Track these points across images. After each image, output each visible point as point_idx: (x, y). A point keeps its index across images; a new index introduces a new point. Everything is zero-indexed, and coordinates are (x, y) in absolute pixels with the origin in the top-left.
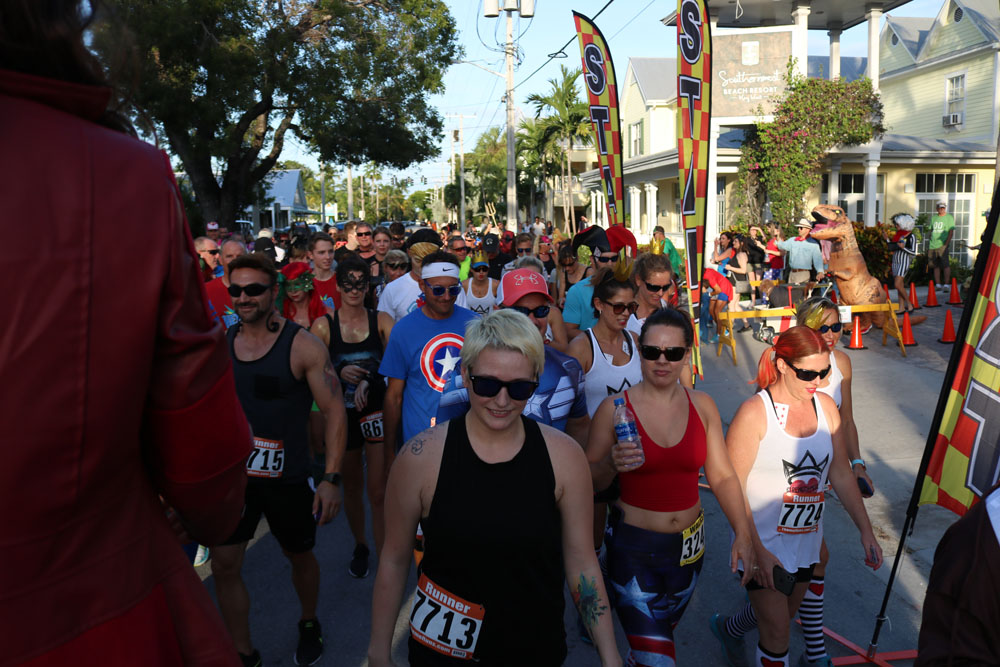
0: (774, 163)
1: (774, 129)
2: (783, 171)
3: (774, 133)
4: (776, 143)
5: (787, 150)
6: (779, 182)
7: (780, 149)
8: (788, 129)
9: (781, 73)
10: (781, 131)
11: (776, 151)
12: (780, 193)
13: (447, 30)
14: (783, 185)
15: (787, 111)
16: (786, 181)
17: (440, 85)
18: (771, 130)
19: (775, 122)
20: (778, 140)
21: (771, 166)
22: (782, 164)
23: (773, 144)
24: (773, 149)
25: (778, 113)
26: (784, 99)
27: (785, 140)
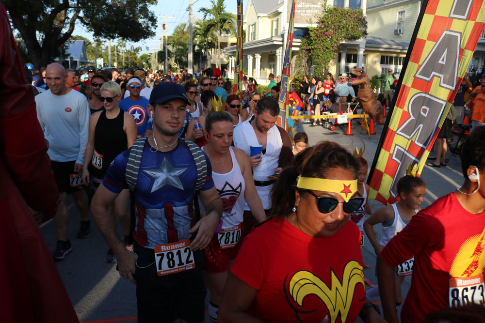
0: (316, 46)
1: (317, 30)
2: (320, 50)
3: (317, 32)
4: (317, 37)
5: (322, 40)
6: (318, 56)
7: (319, 40)
8: (323, 31)
9: (321, 4)
10: (320, 31)
11: (317, 41)
12: (318, 61)
14: (319, 57)
15: (323, 22)
16: (321, 55)
18: (315, 31)
19: (317, 27)
20: (318, 36)
21: (315, 48)
22: (320, 47)
23: (316, 38)
24: (316, 40)
25: (319, 23)
26: (322, 16)
27: (321, 36)
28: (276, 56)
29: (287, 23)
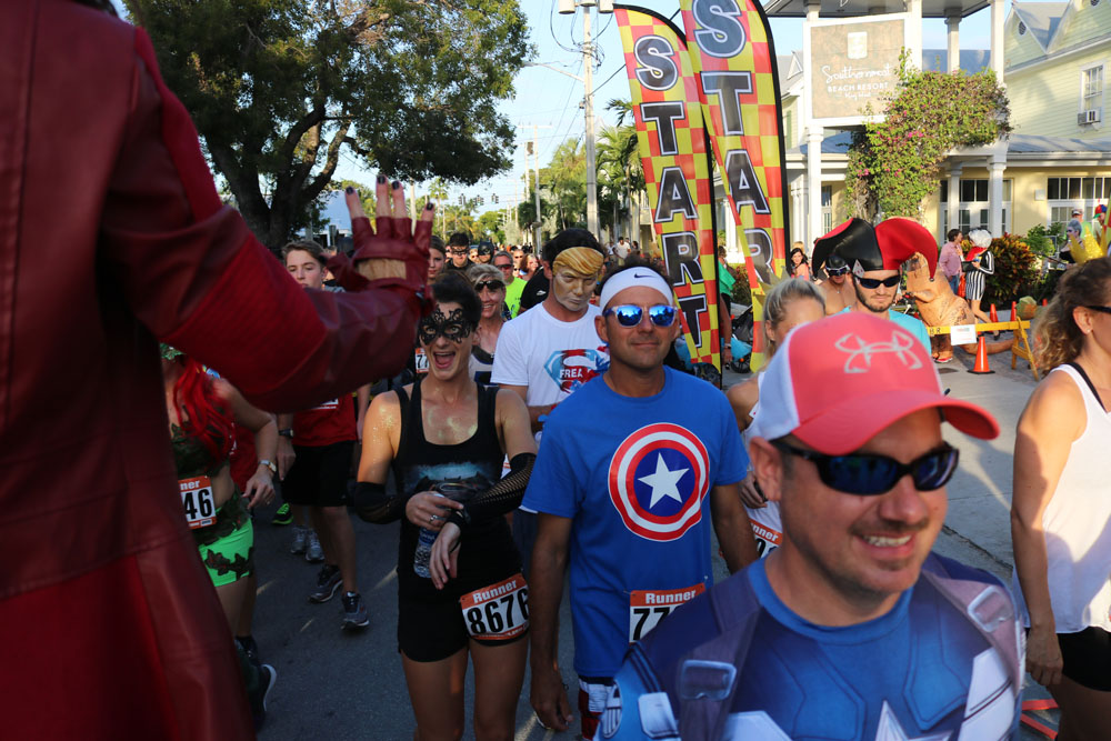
0: (885, 167)
1: (885, 129)
2: (897, 176)
3: (886, 134)
4: (888, 145)
5: (901, 154)
6: (892, 189)
7: (892, 153)
8: (901, 129)
9: (893, 67)
10: (893, 132)
11: (887, 155)
12: (892, 201)
13: (517, 28)
14: (896, 192)
15: (899, 109)
16: (899, 188)
17: (510, 89)
18: (882, 131)
19: (886, 122)
20: (890, 142)
21: (883, 171)
22: (895, 169)
23: (884, 147)
24: (885, 152)
25: (889, 112)
26: (896, 94)
27: (898, 142)
28: (792, 197)
29: (814, 117)
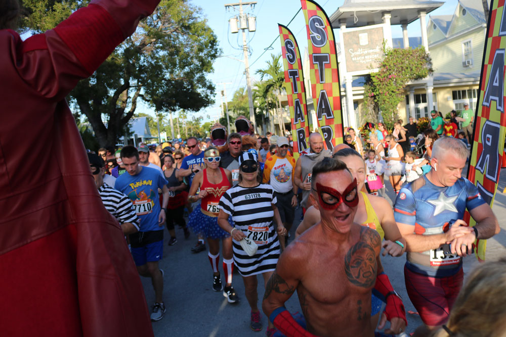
0: (381, 92)
1: (379, 75)
2: (386, 95)
3: (379, 77)
4: (381, 82)
5: (386, 85)
6: (384, 101)
7: (383, 85)
8: (386, 74)
9: (380, 47)
10: (383, 76)
11: (381, 86)
12: (385, 106)
13: (213, 42)
14: (386, 102)
15: (384, 66)
16: (388, 100)
17: (212, 68)
18: (378, 76)
19: (379, 72)
20: (382, 80)
21: (380, 93)
22: (385, 92)
23: (379, 83)
24: (380, 85)
25: (380, 67)
26: (383, 60)
27: (385, 80)
29: (347, 72)
